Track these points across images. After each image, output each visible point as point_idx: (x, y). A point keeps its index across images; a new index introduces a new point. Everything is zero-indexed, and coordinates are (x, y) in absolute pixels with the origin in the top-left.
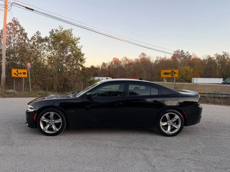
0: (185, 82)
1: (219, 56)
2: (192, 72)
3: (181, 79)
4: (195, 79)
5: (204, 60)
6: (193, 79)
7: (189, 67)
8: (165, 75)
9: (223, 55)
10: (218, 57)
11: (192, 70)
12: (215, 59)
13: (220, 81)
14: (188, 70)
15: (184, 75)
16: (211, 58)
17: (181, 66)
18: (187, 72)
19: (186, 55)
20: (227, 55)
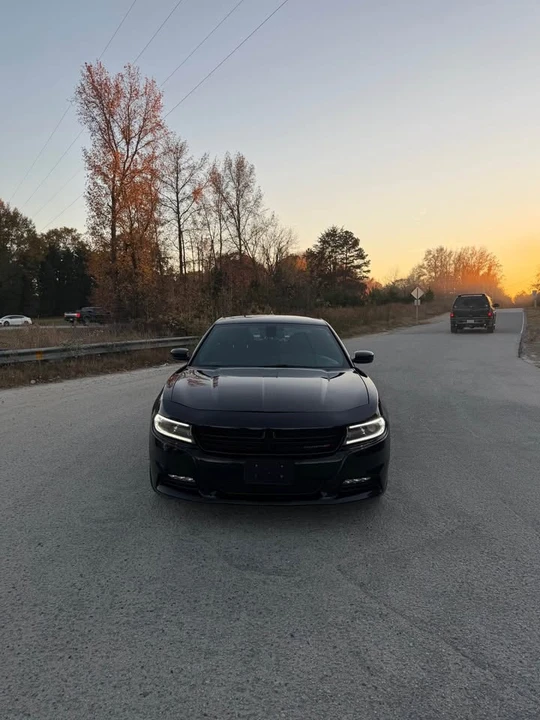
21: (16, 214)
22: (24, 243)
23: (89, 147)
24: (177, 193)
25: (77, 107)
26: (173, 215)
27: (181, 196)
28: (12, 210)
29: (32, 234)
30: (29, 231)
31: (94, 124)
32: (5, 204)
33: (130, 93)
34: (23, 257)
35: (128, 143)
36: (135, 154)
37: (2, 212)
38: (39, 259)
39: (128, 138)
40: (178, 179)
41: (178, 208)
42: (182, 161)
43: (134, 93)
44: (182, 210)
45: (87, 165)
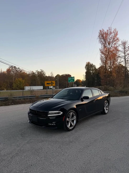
0: (19, 90)
1: (39, 72)
2: (24, 82)
3: (17, 88)
4: (27, 87)
5: (29, 74)
6: (25, 87)
7: (21, 79)
8: (47, 84)
9: (41, 72)
10: (38, 72)
11: (24, 81)
12: (37, 74)
13: (41, 87)
14: (21, 81)
15: (19, 85)
16: (34, 73)
17: (15, 78)
18: (21, 82)
19: (18, 70)
20: (43, 72)
21: (92, 64)
22: (94, 70)
23: (101, 48)
24: (125, 54)
25: (98, 40)
27: (126, 54)
28: (91, 64)
29: (95, 68)
31: (102, 43)
32: (90, 63)
33: (110, 34)
34: (93, 73)
35: (109, 45)
36: (111, 47)
37: (89, 64)
38: (97, 73)
39: (109, 44)
40: (125, 50)
41: (125, 58)
42: (126, 46)
43: (111, 33)
44: (126, 58)
45: (100, 52)
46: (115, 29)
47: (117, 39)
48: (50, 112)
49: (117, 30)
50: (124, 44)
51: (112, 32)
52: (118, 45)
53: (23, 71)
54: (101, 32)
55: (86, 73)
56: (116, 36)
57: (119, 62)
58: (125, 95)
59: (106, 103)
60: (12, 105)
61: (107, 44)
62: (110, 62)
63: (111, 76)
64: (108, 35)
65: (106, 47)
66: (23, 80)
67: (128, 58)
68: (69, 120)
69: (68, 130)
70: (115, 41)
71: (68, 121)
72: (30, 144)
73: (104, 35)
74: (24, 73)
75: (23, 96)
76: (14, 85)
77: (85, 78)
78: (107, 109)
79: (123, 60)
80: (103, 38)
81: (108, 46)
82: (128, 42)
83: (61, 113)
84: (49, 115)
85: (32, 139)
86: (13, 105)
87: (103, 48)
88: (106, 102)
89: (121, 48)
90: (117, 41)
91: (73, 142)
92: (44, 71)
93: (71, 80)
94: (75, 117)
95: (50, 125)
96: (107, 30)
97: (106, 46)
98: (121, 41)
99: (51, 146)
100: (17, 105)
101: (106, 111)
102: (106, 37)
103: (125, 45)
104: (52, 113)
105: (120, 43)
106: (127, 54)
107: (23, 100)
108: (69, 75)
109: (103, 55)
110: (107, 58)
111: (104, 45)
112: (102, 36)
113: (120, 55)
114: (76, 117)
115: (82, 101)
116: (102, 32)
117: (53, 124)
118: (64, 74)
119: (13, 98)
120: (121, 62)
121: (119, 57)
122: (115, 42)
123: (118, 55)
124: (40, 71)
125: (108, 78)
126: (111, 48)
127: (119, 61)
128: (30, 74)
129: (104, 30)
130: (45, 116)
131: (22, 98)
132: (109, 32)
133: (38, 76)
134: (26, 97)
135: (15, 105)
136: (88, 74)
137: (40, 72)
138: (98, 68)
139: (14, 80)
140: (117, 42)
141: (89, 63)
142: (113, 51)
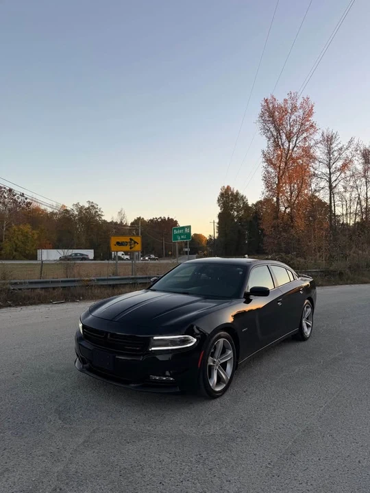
1: (82, 207)
2: (36, 236)
3: (15, 253)
4: (45, 252)
5: (52, 213)
6: (39, 252)
7: (29, 226)
8: (117, 246)
9: (89, 208)
10: (81, 209)
11: (36, 234)
12: (77, 213)
14: (27, 232)
15: (20, 244)
16: (67, 211)
17: (10, 224)
18: (27, 236)
19: (19, 201)
20: (95, 208)
21: (237, 193)
22: (241, 210)
23: (266, 149)
24: (330, 169)
25: (260, 125)
26: (327, 184)
27: (332, 170)
28: (235, 192)
29: (246, 205)
30: (244, 203)
31: (269, 134)
32: (232, 189)
33: (291, 110)
34: (240, 219)
35: (289, 142)
36: (295, 147)
37: (230, 193)
38: (249, 219)
39: (289, 138)
40: (330, 159)
41: (330, 178)
42: (333, 146)
43: (294, 109)
44: (333, 179)
45: (264, 160)
46: (305, 98)
47: (312, 126)
48: (155, 338)
49: (312, 101)
50: (329, 140)
51: (298, 105)
52: (312, 143)
53: (34, 205)
54: (268, 105)
55: (220, 216)
56: (310, 119)
57: (313, 190)
58: (336, 284)
59: (307, 307)
60: (9, 308)
61: (284, 137)
62: (290, 189)
63: (292, 227)
64: (286, 114)
65: (280, 148)
66: (34, 232)
67: (338, 181)
68: (214, 362)
69: (212, 395)
70: (307, 130)
71: (210, 366)
72: (96, 451)
73: (277, 113)
74: (37, 209)
75: (42, 280)
76: (7, 246)
77: (216, 230)
78: (308, 326)
79: (324, 184)
80: (274, 122)
81: (286, 145)
82: (337, 138)
83: (192, 342)
84: (153, 349)
85: (98, 429)
86: (10, 306)
87: (272, 149)
88: (307, 303)
89: (319, 152)
90: (312, 131)
91: (239, 440)
92: (99, 207)
93: (180, 235)
94: (230, 352)
95: (155, 379)
96: (285, 100)
97: (280, 143)
98: (320, 132)
99: (168, 455)
100: (24, 308)
101: (307, 331)
102: (281, 119)
103: (331, 144)
104: (164, 343)
105: (318, 137)
106: (336, 168)
107: (43, 292)
108: (172, 220)
109: (271, 169)
110: (281, 176)
111: (274, 141)
112: (269, 117)
113: (316, 172)
114: (233, 351)
115: (248, 301)
116: (271, 106)
117: (165, 376)
118: (158, 217)
119: (12, 284)
120: (319, 191)
121: (315, 175)
122: (305, 133)
123: (312, 169)
124: (87, 206)
125: (283, 234)
126: (295, 149)
127: (313, 186)
128: (56, 214)
129: (275, 99)
130: (139, 351)
131: (40, 286)
132: (289, 106)
133: (80, 219)
134: (52, 282)
135: (19, 309)
136: (224, 219)
137: (86, 209)
138: (253, 204)
139: (7, 229)
140: (311, 134)
141: (228, 188)
142: (299, 158)
